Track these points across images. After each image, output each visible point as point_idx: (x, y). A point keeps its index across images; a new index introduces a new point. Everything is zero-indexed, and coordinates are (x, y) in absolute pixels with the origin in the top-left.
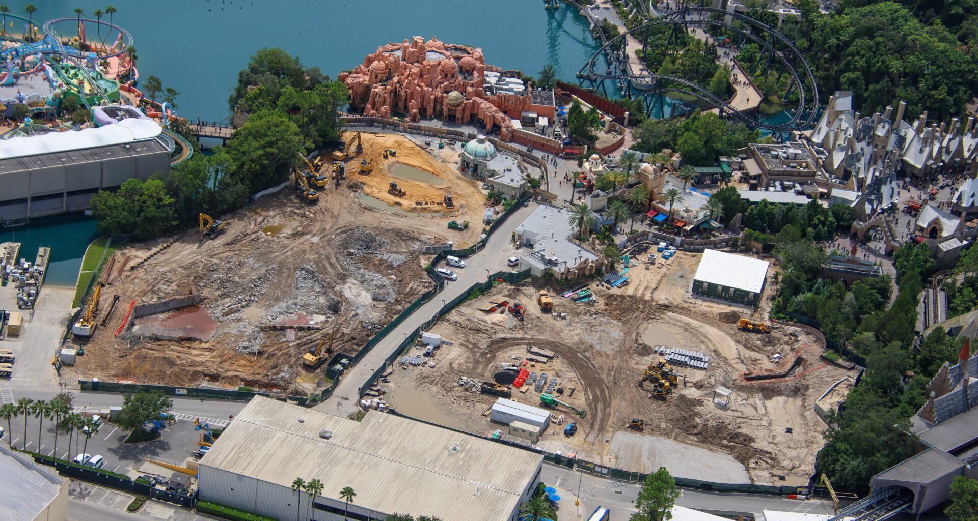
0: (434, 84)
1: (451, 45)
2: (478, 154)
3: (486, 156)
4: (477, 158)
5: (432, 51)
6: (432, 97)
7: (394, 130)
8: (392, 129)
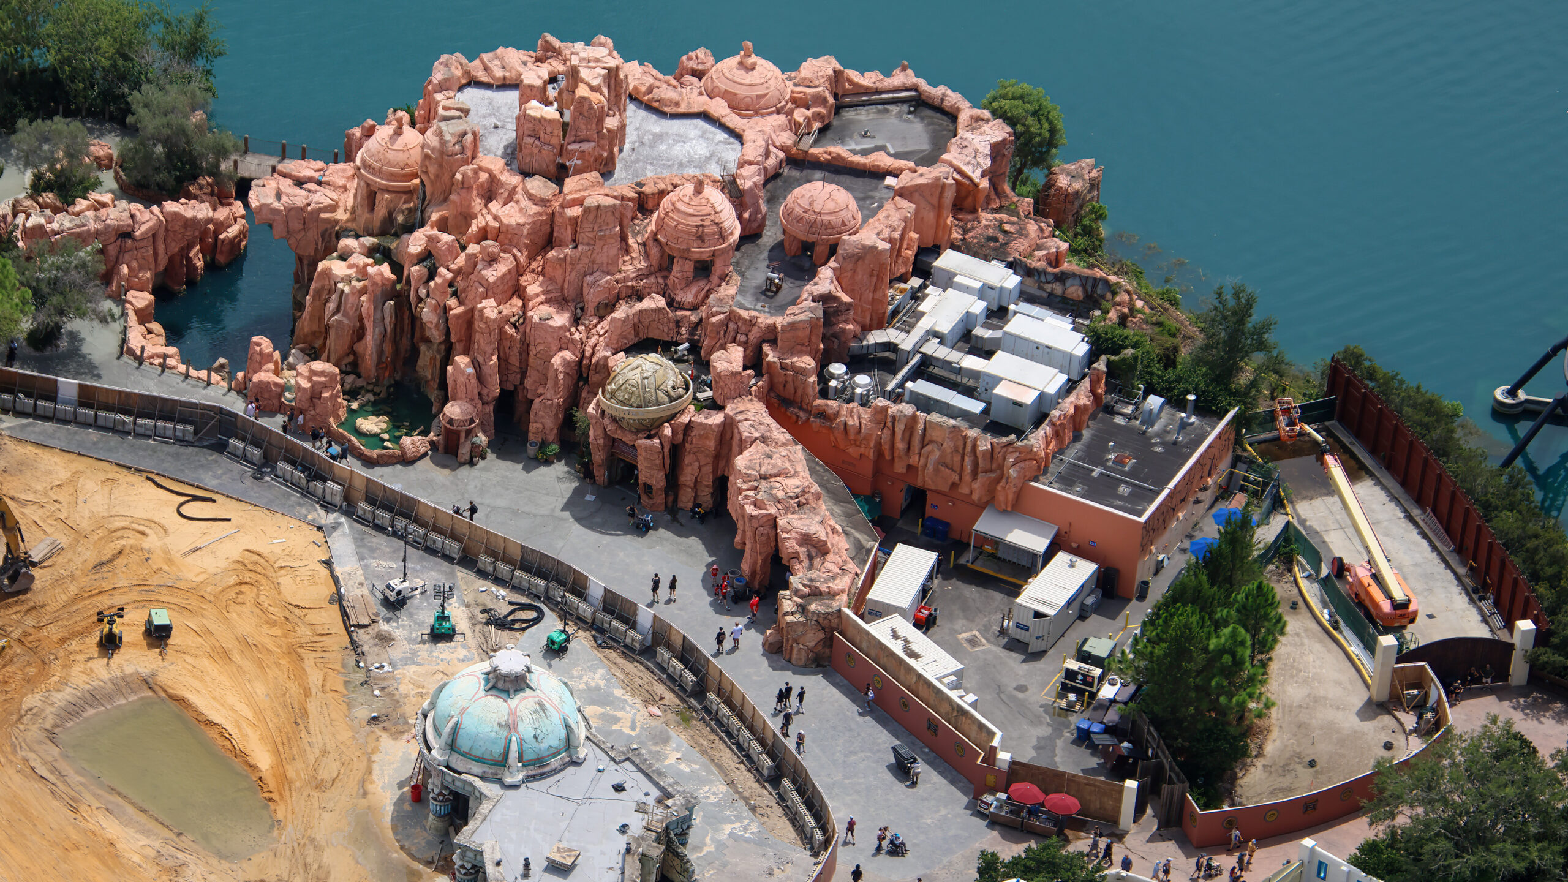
0: (592, 298)
1: (899, 79)
2: (464, 743)
3: (502, 762)
4: (457, 762)
5: (705, 116)
6: (561, 359)
7: (306, 493)
8: (294, 485)
